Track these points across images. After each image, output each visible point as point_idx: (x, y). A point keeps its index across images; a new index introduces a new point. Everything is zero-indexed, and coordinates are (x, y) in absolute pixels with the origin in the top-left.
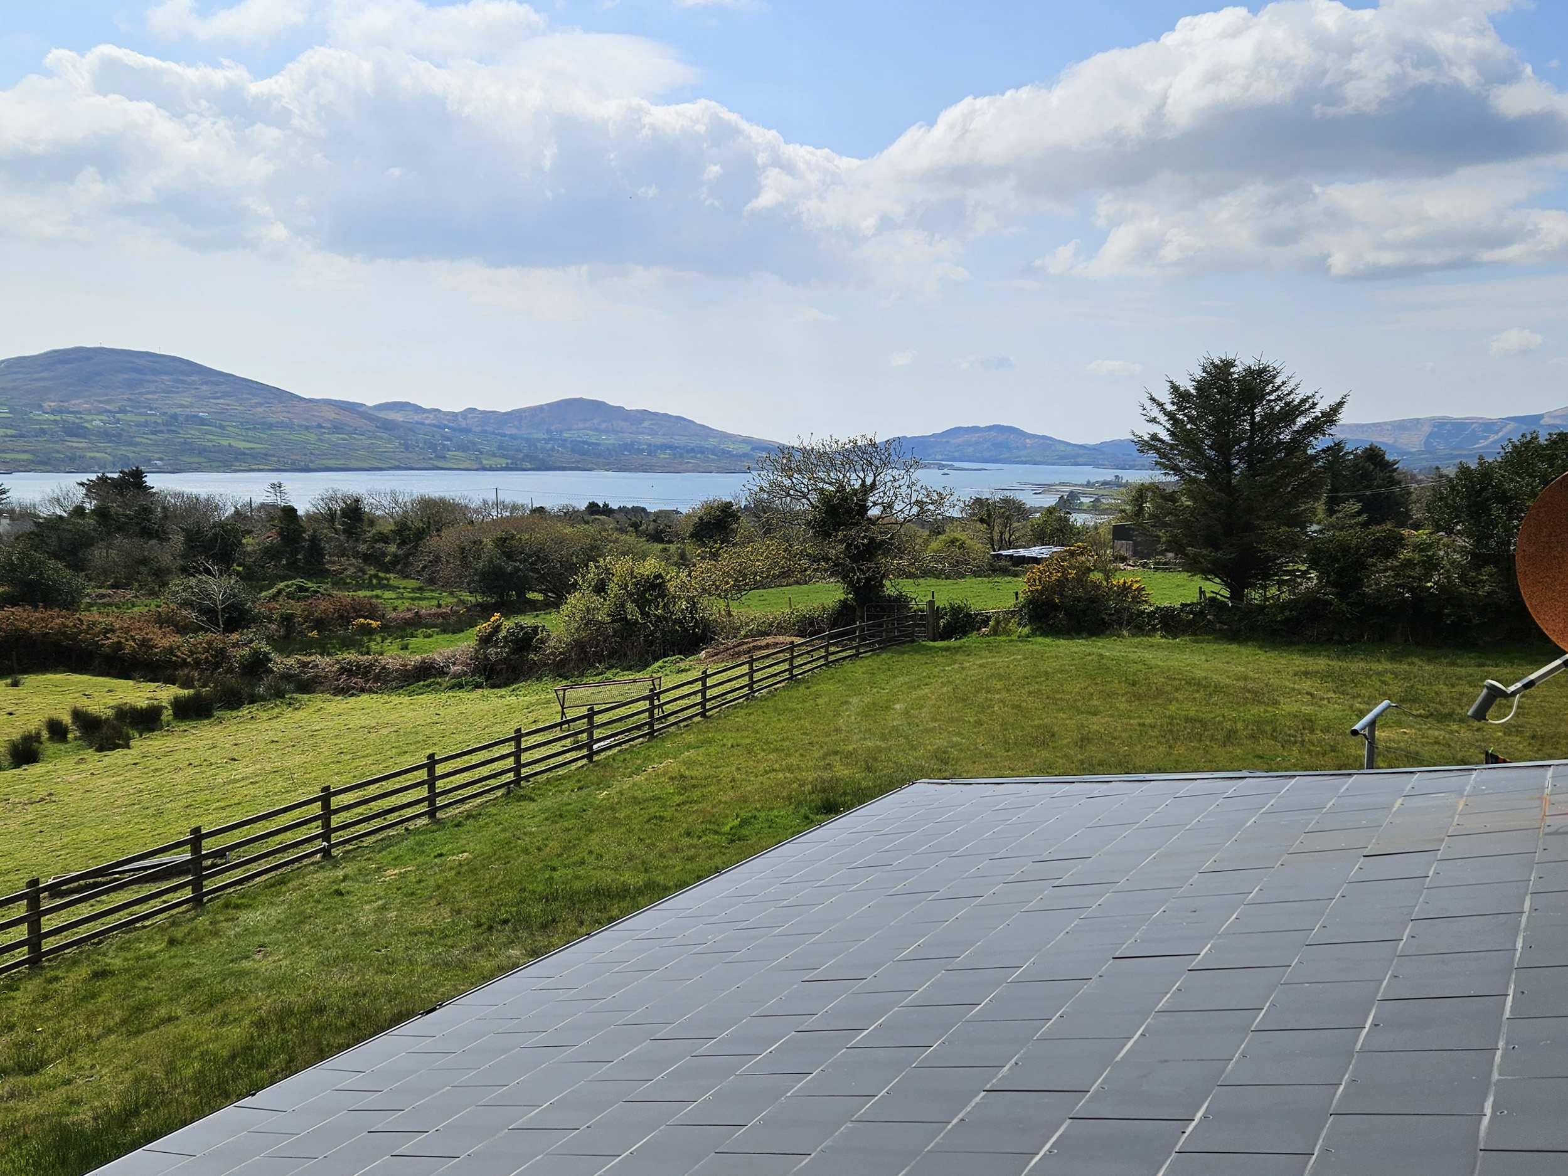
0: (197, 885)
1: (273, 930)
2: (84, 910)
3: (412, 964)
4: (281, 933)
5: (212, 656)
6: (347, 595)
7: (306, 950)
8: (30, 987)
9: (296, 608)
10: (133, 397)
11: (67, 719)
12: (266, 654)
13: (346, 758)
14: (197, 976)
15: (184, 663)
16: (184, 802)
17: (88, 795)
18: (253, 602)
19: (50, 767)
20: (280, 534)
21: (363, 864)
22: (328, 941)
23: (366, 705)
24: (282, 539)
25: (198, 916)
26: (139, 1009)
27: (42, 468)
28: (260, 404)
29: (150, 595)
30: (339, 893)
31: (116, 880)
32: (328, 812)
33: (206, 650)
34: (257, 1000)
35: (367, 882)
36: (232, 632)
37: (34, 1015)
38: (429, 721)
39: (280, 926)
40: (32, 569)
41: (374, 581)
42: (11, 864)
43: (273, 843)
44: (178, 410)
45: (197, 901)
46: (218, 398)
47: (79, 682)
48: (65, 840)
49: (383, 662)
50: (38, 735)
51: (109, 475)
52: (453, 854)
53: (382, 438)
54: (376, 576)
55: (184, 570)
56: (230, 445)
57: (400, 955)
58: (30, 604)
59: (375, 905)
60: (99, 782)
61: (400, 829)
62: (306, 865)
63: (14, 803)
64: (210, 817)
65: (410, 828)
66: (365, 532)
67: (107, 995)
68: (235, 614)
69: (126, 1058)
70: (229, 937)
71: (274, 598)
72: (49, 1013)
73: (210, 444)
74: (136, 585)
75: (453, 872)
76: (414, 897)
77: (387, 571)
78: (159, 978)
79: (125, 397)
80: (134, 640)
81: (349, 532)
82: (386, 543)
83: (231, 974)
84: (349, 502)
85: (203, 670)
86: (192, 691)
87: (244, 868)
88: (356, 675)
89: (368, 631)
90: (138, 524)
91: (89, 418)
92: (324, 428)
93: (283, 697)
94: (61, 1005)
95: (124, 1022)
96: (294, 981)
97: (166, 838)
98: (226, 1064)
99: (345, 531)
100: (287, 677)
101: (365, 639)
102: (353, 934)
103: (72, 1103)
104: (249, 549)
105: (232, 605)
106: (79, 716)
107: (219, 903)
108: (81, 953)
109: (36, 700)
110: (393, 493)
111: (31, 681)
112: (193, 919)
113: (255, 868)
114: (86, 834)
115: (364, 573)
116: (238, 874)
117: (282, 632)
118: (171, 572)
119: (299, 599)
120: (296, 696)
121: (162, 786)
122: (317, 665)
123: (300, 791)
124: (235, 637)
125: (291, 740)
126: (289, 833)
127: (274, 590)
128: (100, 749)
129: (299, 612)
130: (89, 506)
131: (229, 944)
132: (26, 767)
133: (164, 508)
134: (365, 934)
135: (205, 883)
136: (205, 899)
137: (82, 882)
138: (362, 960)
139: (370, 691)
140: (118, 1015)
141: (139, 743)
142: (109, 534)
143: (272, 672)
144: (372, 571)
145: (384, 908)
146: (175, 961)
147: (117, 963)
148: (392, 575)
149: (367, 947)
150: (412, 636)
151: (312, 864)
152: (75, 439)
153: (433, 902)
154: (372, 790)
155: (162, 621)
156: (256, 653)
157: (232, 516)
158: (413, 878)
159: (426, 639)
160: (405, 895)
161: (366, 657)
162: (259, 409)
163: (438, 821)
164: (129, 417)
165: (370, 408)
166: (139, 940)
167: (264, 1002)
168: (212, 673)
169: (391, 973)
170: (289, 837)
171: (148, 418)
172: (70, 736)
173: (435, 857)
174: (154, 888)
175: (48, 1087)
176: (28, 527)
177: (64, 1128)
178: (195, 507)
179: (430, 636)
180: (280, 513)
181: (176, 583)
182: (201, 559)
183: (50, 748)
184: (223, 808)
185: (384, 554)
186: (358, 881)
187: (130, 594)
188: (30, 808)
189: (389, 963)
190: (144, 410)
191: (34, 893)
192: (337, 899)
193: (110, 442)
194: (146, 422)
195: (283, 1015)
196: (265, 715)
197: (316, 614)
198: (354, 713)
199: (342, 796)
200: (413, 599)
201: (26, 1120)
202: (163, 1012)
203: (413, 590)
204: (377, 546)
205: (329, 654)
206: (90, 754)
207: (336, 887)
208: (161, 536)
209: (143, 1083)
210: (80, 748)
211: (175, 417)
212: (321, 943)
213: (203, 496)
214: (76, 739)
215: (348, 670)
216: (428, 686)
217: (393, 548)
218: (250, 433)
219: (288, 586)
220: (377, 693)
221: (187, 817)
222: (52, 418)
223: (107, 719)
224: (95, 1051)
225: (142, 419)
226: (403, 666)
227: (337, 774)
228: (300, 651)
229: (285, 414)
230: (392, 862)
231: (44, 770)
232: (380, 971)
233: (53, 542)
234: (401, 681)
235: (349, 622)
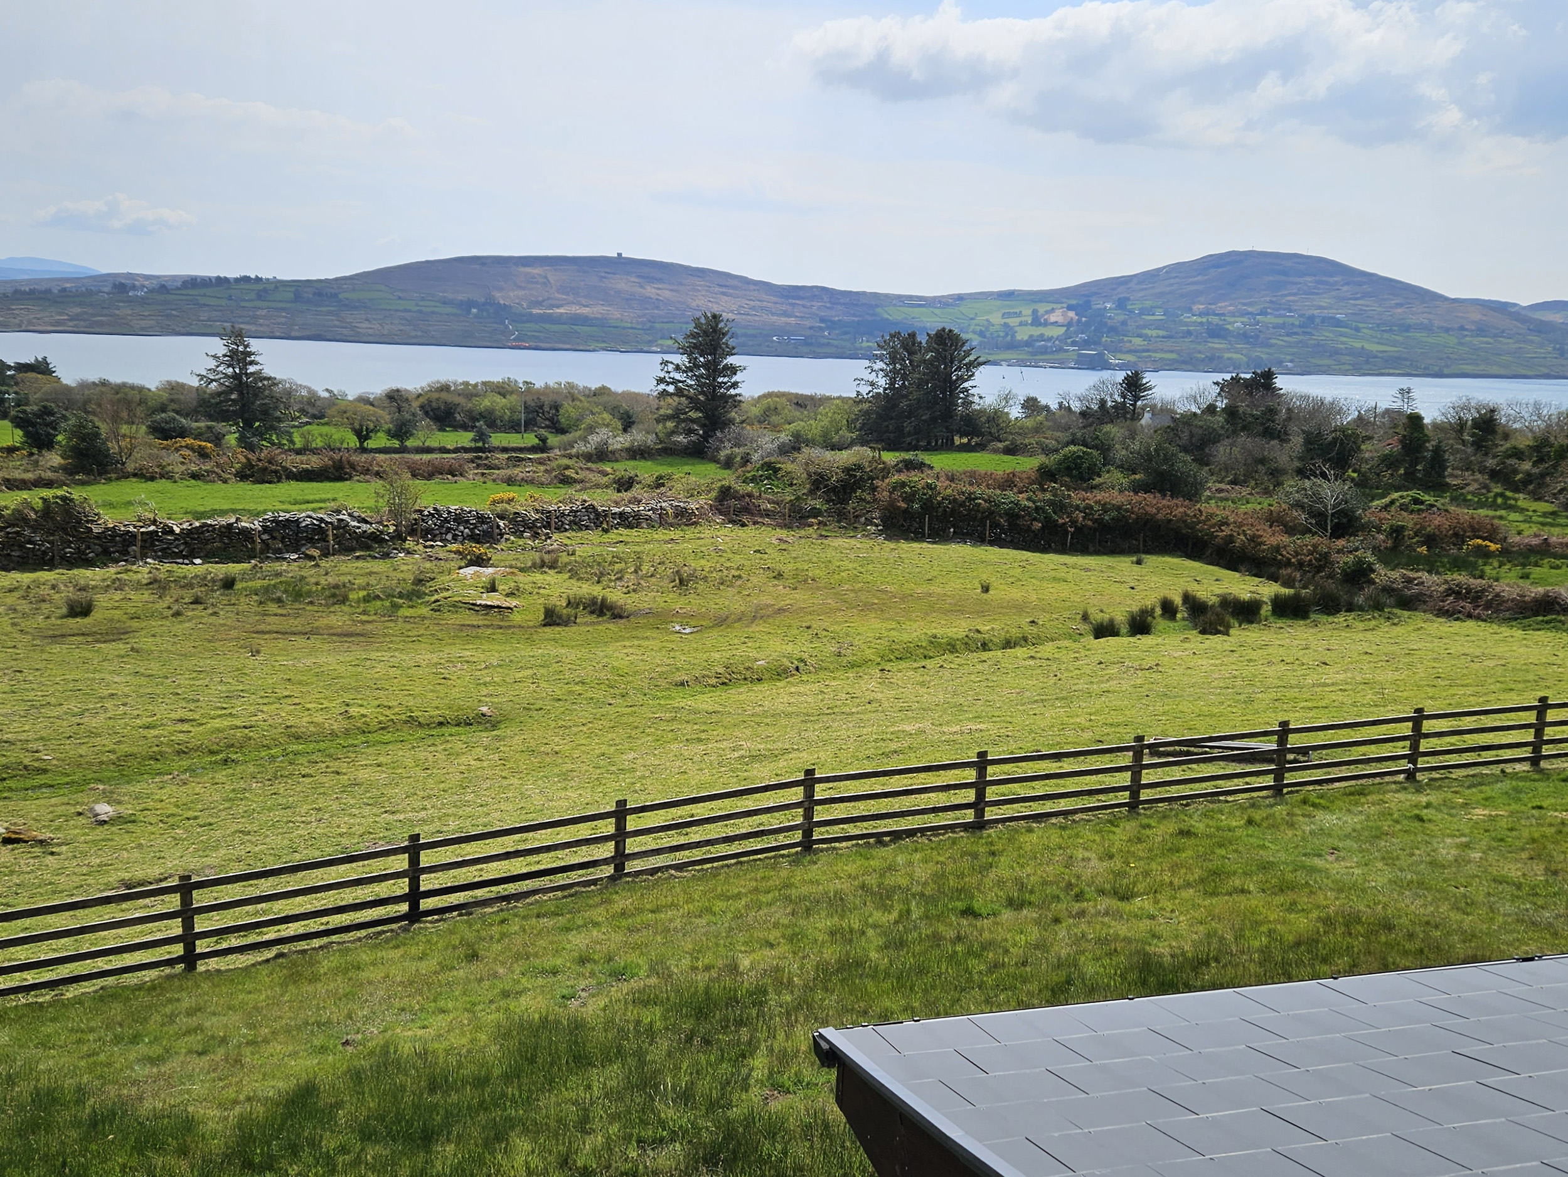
0: (1279, 775)
1: (1347, 836)
2: (1176, 773)
3: (1493, 912)
4: (1356, 842)
5: (1316, 559)
6: (1464, 513)
7: (1380, 865)
8: (1128, 827)
9: (1408, 520)
10: (1274, 299)
11: (1178, 600)
12: (1370, 564)
13: (1443, 683)
14: (1271, 859)
15: (1289, 563)
16: (1273, 695)
17: (1189, 671)
18: (1364, 510)
19: (1160, 640)
20: (1401, 441)
21: (1450, 795)
22: (1402, 863)
23: (1471, 632)
24: (1403, 447)
25: (1276, 804)
26: (1215, 873)
27: (1184, 366)
28: (1400, 305)
29: (1266, 493)
30: (1420, 819)
31: (1206, 753)
32: (1418, 735)
33: (1311, 553)
34: (1326, 898)
35: (1451, 815)
36: (1338, 538)
37: (1128, 852)
38: (1544, 660)
39: (1355, 835)
40: (1166, 459)
41: (1499, 500)
42: (1121, 719)
43: (1356, 753)
44: (1316, 312)
45: (1277, 790)
46: (1356, 299)
47: (1192, 568)
48: (1166, 708)
49: (1498, 589)
50: (1153, 609)
51: (1242, 376)
52: (1556, 810)
53: (1532, 342)
54: (1502, 495)
55: (1301, 473)
56: (1363, 348)
57: (1481, 898)
58: (1160, 492)
59: (1458, 840)
60: (1200, 662)
61: (1496, 770)
62: (1388, 783)
63: (1128, 667)
64: (1297, 715)
65: (1508, 771)
66: (1497, 446)
67: (1190, 853)
68: (1345, 520)
69: (1200, 914)
70: (1304, 832)
71: (1386, 508)
72: (1141, 854)
73: (1342, 346)
74: (1253, 483)
75: (1553, 830)
76: (1503, 844)
77: (1516, 490)
78: (1236, 851)
79: (1268, 299)
80: (1245, 535)
81: (1478, 445)
82: (1520, 459)
83: (1303, 867)
84: (1483, 411)
85: (1305, 572)
86: (1292, 591)
87: (1325, 770)
88: (1465, 598)
89: (1486, 554)
90: (1262, 424)
91: (1232, 320)
92: (1466, 330)
93: (1382, 610)
94: (1150, 850)
95: (1202, 880)
96: (1364, 891)
97: (1254, 725)
98: (1291, 948)
99: (1473, 443)
100: (1388, 590)
101: (1480, 562)
102: (1431, 863)
103: (1154, 936)
104: (1367, 455)
105: (1342, 511)
106: (1187, 598)
107: (1298, 797)
108: (1171, 810)
109: (1154, 579)
110: (1537, 406)
111: (1152, 560)
112: (1272, 806)
113: (1336, 773)
114: (1185, 706)
115: (1489, 491)
116: (1318, 774)
117: (1390, 543)
118: (1286, 473)
119: (1412, 512)
120: (1395, 611)
121: (1255, 676)
122: (1423, 583)
123: (1389, 708)
124: (1341, 543)
125: (1386, 655)
126: (1373, 747)
127: (1387, 500)
128: (1203, 632)
129: (1410, 525)
130: (1221, 404)
131: (1303, 839)
132: (1139, 636)
133: (1289, 409)
134: (1444, 867)
135: (1286, 775)
136: (1285, 790)
137: (1177, 748)
138: (1437, 891)
139: (1478, 618)
140: (1197, 873)
141: (1238, 633)
142: (1234, 432)
143: (1374, 583)
144: (1497, 489)
145: (1467, 846)
146: (1252, 840)
147: (1200, 826)
148: (1521, 496)
149: (1445, 880)
150: (1536, 565)
151: (1395, 783)
152: (1216, 340)
153: (1525, 855)
154: (1468, 723)
155: (1273, 519)
156: (1360, 562)
157: (1354, 421)
158: (1503, 823)
159: (1553, 571)
160: (1493, 839)
161: (1479, 581)
162: (1399, 310)
163: (1542, 771)
164: (1269, 319)
165: (1525, 308)
166: (1221, 812)
167: (1333, 903)
168: (1314, 577)
169: (1468, 914)
170: (1373, 751)
171: (1286, 320)
172: (1179, 616)
173: (1533, 808)
174: (1239, 768)
175: (1136, 916)
176: (1167, 422)
177: (1146, 954)
178: (1320, 410)
179: (1558, 567)
180: (1405, 420)
181: (1291, 484)
182: (1319, 462)
183: (1160, 623)
184: (1311, 709)
185: (1515, 472)
186: (1441, 811)
187: (1245, 491)
188: (1140, 673)
189: (1467, 903)
190: (1282, 312)
191: (1139, 748)
192: (1417, 824)
193: (1247, 343)
194: (1284, 324)
195: (1351, 920)
196: (1361, 626)
197: (1429, 529)
198: (1457, 638)
199: (1434, 721)
200: (1543, 524)
201: (1116, 937)
202: (1237, 882)
203: (1545, 515)
204: (1509, 462)
205: (1437, 573)
206: (1194, 635)
207: (1417, 812)
208: (1282, 436)
209: (1215, 940)
210: (1186, 628)
211: (1312, 318)
212: (1397, 863)
213: (1328, 399)
214: (1183, 619)
215: (1455, 592)
216: (1547, 622)
217: (1527, 466)
218: (1386, 335)
219: (1402, 497)
220: (1485, 621)
221: (1275, 710)
222: (1199, 320)
223: (1213, 606)
224: (1176, 898)
225: (1280, 321)
226: (1521, 596)
227: (1431, 698)
228: (1406, 566)
229: (1425, 315)
230: (1483, 802)
231: (1154, 642)
232: (1456, 908)
233: (1185, 436)
234: (1516, 613)
235: (1463, 542)
